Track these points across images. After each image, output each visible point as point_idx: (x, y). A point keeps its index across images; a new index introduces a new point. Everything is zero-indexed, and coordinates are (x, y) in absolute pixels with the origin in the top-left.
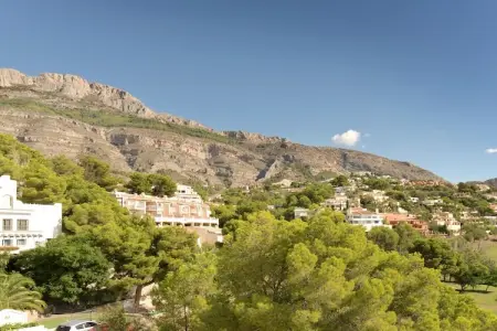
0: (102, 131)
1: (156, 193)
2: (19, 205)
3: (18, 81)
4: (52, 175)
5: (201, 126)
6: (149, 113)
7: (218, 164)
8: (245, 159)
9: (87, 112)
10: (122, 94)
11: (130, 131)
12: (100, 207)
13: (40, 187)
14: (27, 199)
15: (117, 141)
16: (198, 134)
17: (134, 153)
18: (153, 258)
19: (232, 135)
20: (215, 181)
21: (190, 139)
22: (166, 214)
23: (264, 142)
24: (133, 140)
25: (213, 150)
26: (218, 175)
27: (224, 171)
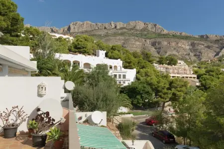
0: (148, 41)
1: (169, 64)
2: (123, 69)
3: (122, 26)
4: (133, 59)
5: (188, 34)
6: (165, 32)
7: (195, 50)
8: (208, 47)
9: (143, 34)
10: (155, 25)
11: (158, 40)
12: (149, 70)
13: (129, 63)
14: (125, 67)
15: (153, 44)
16: (186, 38)
17: (160, 48)
18: (170, 91)
19: (202, 37)
20: (193, 58)
21: (183, 41)
22: (174, 73)
23: (219, 38)
24: (159, 43)
25: (193, 45)
26: (195, 55)
27: (198, 53)
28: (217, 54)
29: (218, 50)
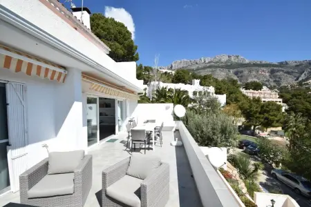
0: (231, 71)
2: (214, 95)
4: (223, 85)
5: (268, 62)
6: (247, 61)
7: (275, 76)
8: (288, 73)
9: (228, 66)
10: (237, 57)
11: (240, 69)
12: (238, 95)
13: (220, 89)
14: (216, 93)
15: (236, 73)
17: (242, 76)
19: (281, 63)
20: (273, 84)
21: (263, 69)
23: (299, 64)
24: (241, 72)
25: (272, 72)
26: (275, 81)
27: (277, 79)
28: (297, 79)
29: (297, 75)
